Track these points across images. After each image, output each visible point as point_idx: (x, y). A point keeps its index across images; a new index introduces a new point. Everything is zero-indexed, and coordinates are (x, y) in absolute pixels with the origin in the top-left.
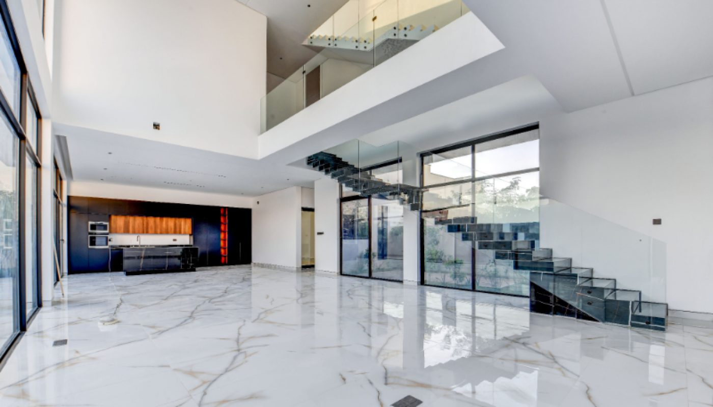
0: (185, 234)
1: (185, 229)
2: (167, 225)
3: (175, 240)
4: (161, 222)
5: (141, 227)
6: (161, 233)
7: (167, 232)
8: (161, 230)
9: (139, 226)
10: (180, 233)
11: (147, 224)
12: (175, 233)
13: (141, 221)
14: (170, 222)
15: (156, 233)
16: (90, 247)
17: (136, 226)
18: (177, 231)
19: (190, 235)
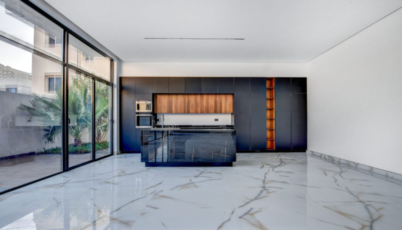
0: (226, 113)
1: (226, 107)
2: (207, 103)
3: (217, 120)
4: (202, 99)
5: (183, 106)
6: (202, 113)
7: (207, 112)
8: (201, 109)
9: (181, 105)
10: (221, 112)
11: (189, 102)
12: (216, 112)
13: (183, 100)
14: (211, 100)
15: (196, 113)
16: (137, 127)
17: (179, 106)
18: (217, 111)
19: (232, 114)
